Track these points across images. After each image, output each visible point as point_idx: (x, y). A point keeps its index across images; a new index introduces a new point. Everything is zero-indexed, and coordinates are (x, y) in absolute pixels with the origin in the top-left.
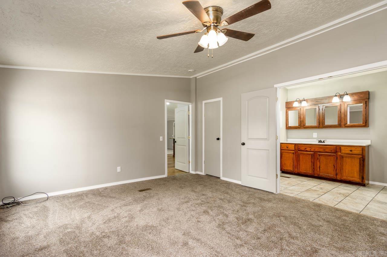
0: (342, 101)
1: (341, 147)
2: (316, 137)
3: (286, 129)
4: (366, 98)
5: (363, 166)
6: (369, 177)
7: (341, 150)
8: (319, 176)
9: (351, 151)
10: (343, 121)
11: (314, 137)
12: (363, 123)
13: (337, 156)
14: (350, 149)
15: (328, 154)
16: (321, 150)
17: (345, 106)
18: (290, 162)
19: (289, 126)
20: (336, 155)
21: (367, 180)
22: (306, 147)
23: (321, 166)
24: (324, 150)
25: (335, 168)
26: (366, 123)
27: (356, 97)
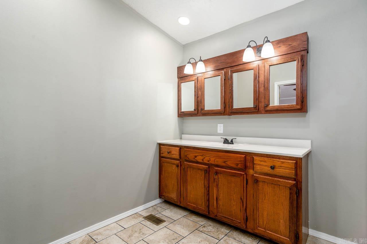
0: (260, 59)
1: (255, 157)
2: (222, 132)
3: (178, 117)
4: (302, 49)
5: (297, 207)
6: (308, 220)
7: (253, 164)
8: (217, 218)
9: (273, 168)
10: (263, 100)
11: (219, 132)
12: (297, 104)
13: (248, 178)
14: (270, 162)
15: (232, 173)
16: (220, 162)
17: (266, 69)
18: (173, 182)
19: (182, 111)
20: (246, 174)
21: (305, 226)
22: (197, 154)
23: (221, 197)
24: (225, 162)
25: (243, 205)
26: (302, 102)
27: (283, 49)
